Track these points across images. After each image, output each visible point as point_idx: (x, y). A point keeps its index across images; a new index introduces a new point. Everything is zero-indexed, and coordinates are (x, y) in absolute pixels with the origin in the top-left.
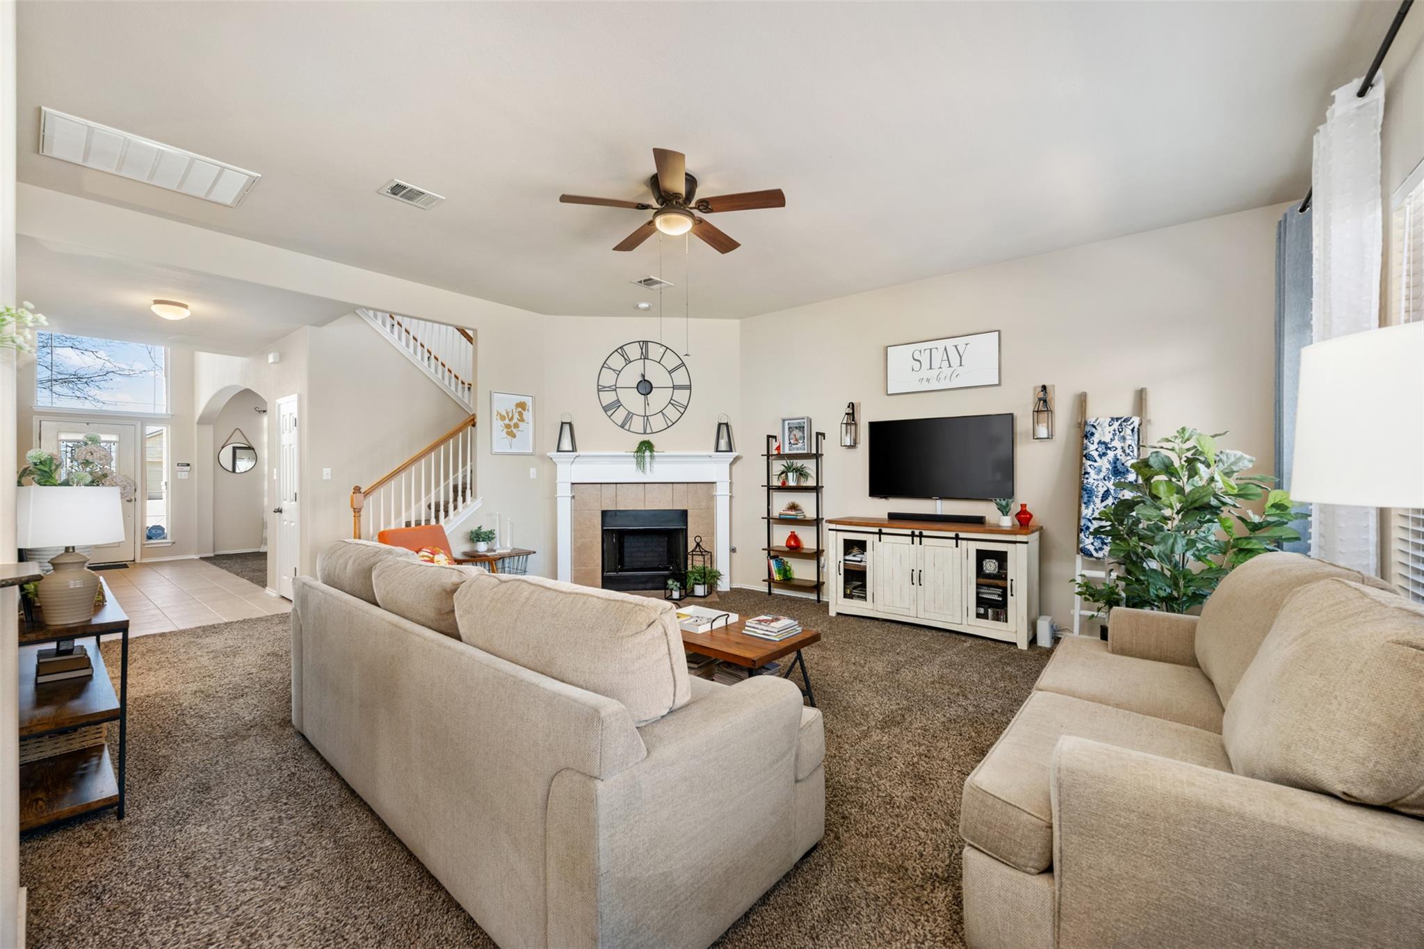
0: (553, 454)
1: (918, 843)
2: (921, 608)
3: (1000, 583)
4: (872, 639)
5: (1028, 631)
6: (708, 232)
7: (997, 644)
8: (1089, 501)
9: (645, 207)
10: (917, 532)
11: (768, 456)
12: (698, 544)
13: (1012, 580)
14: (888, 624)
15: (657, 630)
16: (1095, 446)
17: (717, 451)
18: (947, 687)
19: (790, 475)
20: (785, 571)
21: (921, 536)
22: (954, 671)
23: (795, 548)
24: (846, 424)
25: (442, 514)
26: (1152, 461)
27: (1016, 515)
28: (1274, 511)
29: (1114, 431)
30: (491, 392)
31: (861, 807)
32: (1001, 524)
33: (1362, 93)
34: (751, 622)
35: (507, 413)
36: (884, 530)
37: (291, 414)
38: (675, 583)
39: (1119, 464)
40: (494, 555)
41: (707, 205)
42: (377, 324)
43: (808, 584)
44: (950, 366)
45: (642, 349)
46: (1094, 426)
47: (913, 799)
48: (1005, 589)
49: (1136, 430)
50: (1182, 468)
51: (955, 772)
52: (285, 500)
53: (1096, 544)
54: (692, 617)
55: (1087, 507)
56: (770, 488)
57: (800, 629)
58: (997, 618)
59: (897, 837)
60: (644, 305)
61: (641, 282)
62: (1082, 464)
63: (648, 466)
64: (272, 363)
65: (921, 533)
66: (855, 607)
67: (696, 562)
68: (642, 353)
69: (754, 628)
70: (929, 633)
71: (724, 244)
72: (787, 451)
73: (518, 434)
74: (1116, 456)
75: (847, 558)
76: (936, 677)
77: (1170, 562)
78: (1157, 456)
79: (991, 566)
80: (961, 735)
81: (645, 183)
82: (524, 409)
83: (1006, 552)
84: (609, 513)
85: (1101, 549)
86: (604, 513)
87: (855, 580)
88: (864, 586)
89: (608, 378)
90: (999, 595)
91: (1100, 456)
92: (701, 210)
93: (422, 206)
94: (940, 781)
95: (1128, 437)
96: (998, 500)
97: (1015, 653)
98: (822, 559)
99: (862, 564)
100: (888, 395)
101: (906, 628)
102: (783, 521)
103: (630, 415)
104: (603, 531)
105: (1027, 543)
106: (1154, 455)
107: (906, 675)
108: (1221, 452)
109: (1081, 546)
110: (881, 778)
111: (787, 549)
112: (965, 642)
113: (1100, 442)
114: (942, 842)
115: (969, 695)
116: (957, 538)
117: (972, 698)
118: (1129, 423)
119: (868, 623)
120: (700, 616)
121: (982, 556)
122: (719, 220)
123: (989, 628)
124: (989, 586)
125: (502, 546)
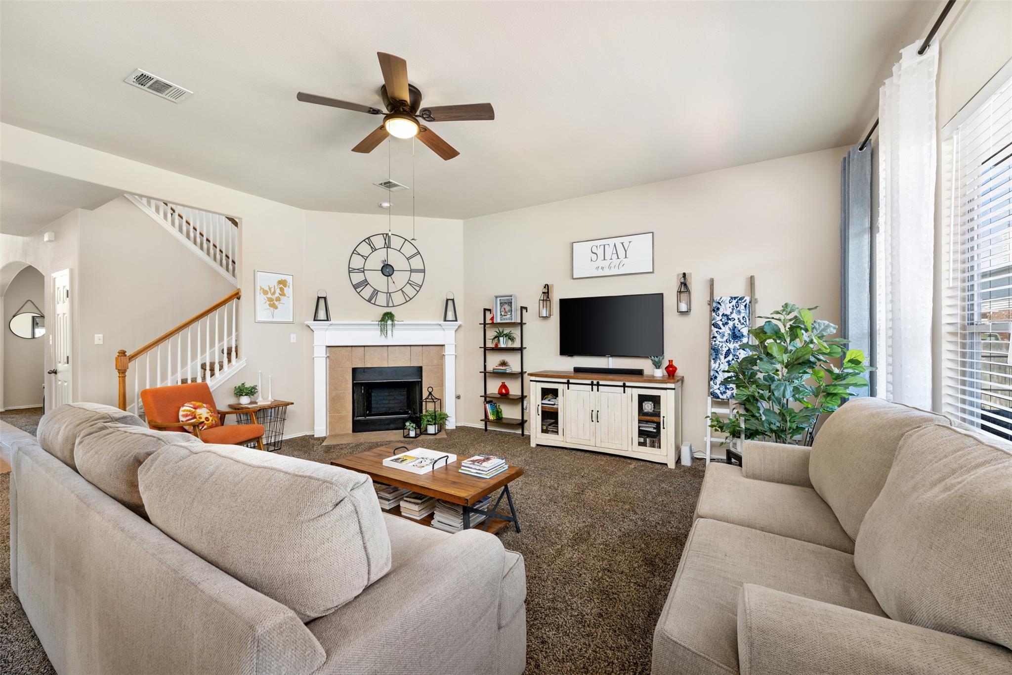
0: (311, 322)
1: (606, 664)
2: (598, 440)
3: (655, 419)
4: (563, 465)
5: (675, 454)
6: (432, 139)
7: (654, 464)
8: (716, 357)
9: (376, 112)
10: (595, 382)
11: (485, 324)
12: (430, 393)
13: (664, 417)
14: (574, 452)
15: (346, 508)
16: (720, 317)
17: (445, 320)
18: (620, 504)
19: (501, 339)
20: (498, 413)
21: (598, 385)
22: (624, 489)
23: (504, 396)
24: (543, 300)
25: (208, 373)
26: (766, 329)
27: (666, 368)
28: (850, 365)
29: (733, 306)
30: (254, 271)
31: (558, 629)
32: (655, 375)
33: (921, 52)
34: (466, 463)
35: (270, 289)
36: (571, 381)
37: (64, 287)
38: (412, 425)
39: (736, 330)
40: (255, 407)
41: (430, 114)
42: (151, 212)
43: (514, 422)
44: (618, 258)
45: (385, 240)
46: (719, 303)
47: (600, 615)
48: (658, 424)
49: (747, 306)
50: (787, 334)
51: (632, 585)
52: (60, 362)
53: (721, 389)
54: (418, 459)
55: (715, 362)
56: (485, 349)
57: (506, 467)
58: (653, 445)
59: (589, 659)
60: (386, 205)
61: (381, 184)
62: (711, 331)
63: (389, 332)
64: (47, 241)
65: (598, 382)
66: (550, 439)
67: (429, 407)
68: (385, 243)
69: (468, 467)
70: (604, 458)
71: (447, 152)
72: (499, 321)
73: (280, 306)
74: (734, 324)
75: (544, 402)
76: (612, 496)
77: (780, 403)
78: (769, 325)
79: (648, 407)
80: (634, 547)
81: (377, 92)
82: (285, 286)
83: (660, 396)
84: (359, 370)
85: (725, 392)
86: (354, 370)
87: (550, 418)
88: (556, 423)
89: (357, 262)
90: (654, 428)
91: (724, 325)
92: (424, 118)
93: (171, 99)
94: (621, 595)
95: (742, 311)
96: (653, 357)
97: (666, 472)
98: (525, 402)
99: (555, 406)
100: (574, 279)
101: (587, 455)
102: (497, 374)
103: (376, 292)
104: (354, 385)
105: (674, 389)
106: (767, 324)
107: (589, 495)
108: (815, 322)
109: (711, 390)
110: (573, 596)
111: (499, 396)
112: (630, 464)
113: (723, 315)
114: (627, 660)
115: (637, 510)
116: (624, 386)
117: (640, 513)
118: (743, 301)
119: (560, 452)
120: (425, 457)
121: (642, 399)
122: (439, 128)
123: (648, 453)
124: (647, 422)
125: (263, 400)
